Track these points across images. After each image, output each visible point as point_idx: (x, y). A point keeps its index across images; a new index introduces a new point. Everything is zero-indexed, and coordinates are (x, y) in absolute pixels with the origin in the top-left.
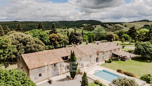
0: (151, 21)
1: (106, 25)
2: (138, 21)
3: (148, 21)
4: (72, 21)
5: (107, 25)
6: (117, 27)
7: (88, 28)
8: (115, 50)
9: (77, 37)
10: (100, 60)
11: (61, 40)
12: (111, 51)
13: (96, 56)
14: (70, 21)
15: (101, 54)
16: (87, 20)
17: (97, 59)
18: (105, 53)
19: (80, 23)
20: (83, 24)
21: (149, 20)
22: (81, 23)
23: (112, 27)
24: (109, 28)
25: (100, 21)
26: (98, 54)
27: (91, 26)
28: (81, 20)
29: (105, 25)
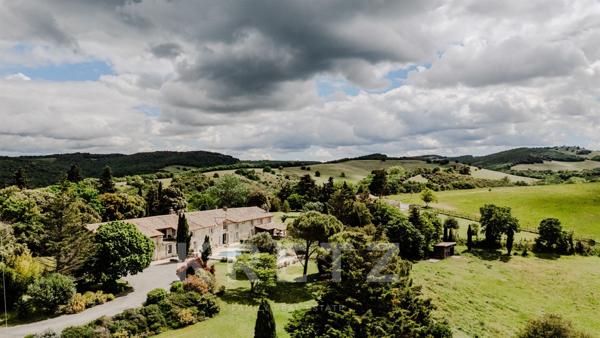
0: (391, 159)
1: (253, 172)
2: (356, 159)
3: (383, 158)
4: (117, 155)
5: (256, 170)
6: (291, 177)
7: (189, 181)
8: (261, 220)
9: (172, 200)
10: (230, 239)
11: (129, 209)
12: (252, 221)
13: (223, 231)
14: (109, 153)
15: (231, 227)
16: (181, 153)
17: (224, 235)
18: (240, 225)
19: (153, 165)
20: (167, 165)
21: (388, 156)
22: (157, 165)
23: (275, 176)
24: (263, 180)
25: (234, 157)
26: (225, 227)
27: (200, 175)
28: (158, 152)
29: (250, 170)
